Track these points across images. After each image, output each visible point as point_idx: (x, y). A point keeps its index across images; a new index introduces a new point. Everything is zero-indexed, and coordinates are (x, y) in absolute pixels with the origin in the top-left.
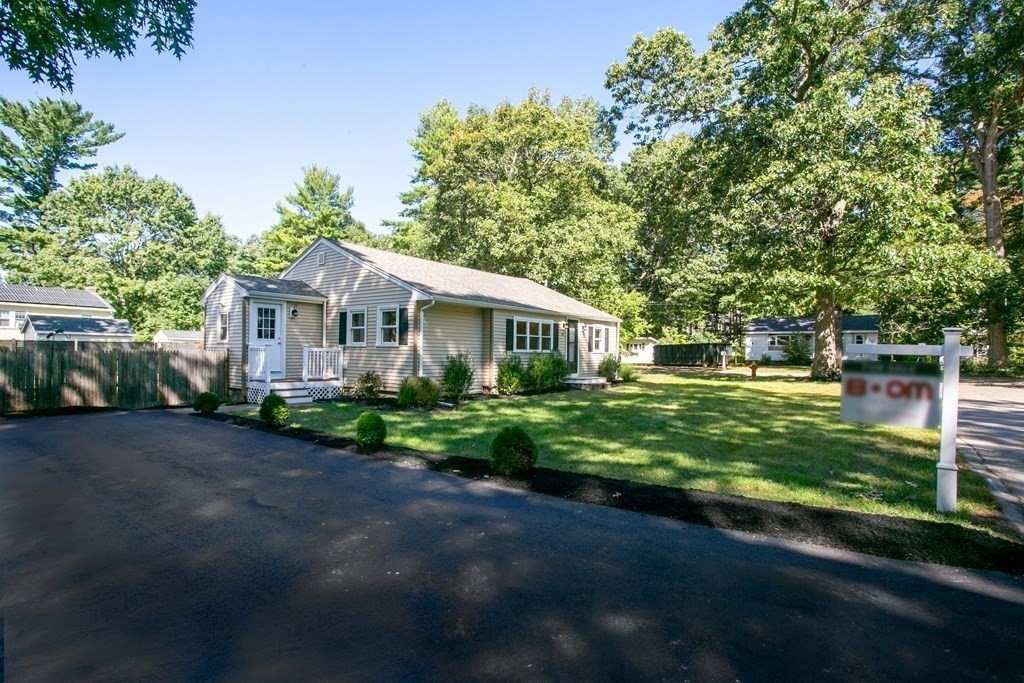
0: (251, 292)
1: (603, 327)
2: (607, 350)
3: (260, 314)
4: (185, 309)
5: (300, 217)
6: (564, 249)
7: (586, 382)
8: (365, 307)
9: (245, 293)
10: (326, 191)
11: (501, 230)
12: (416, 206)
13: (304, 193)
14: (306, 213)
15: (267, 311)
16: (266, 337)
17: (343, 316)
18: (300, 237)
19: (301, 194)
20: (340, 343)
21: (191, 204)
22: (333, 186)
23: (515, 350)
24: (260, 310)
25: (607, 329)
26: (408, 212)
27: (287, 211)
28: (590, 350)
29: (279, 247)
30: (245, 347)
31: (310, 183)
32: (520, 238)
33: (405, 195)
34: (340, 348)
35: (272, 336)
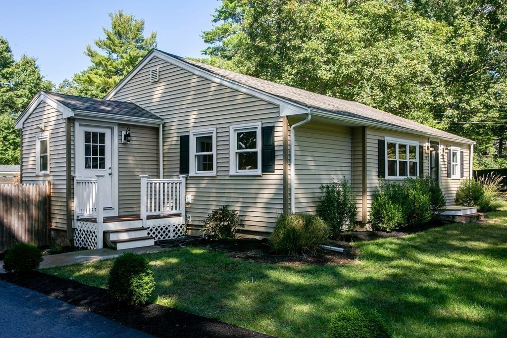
0: (78, 112)
1: (458, 150)
2: (462, 176)
3: (87, 139)
4: (5, 145)
5: (109, 59)
6: (397, 69)
7: (461, 213)
8: (213, 129)
9: (70, 113)
10: (131, 35)
11: (328, 51)
12: (219, 44)
13: (112, 37)
14: (114, 56)
15: (95, 134)
16: (95, 167)
17: (184, 141)
18: (110, 77)
19: (109, 38)
20: (182, 172)
21: (7, 47)
22: (138, 30)
23: (387, 177)
24: (87, 134)
25: (462, 152)
26: (211, 50)
27: (97, 54)
28: (449, 176)
29: (90, 88)
30: (70, 179)
31: (117, 27)
32: (350, 58)
33: (208, 34)
34: (182, 178)
35: (102, 166)
